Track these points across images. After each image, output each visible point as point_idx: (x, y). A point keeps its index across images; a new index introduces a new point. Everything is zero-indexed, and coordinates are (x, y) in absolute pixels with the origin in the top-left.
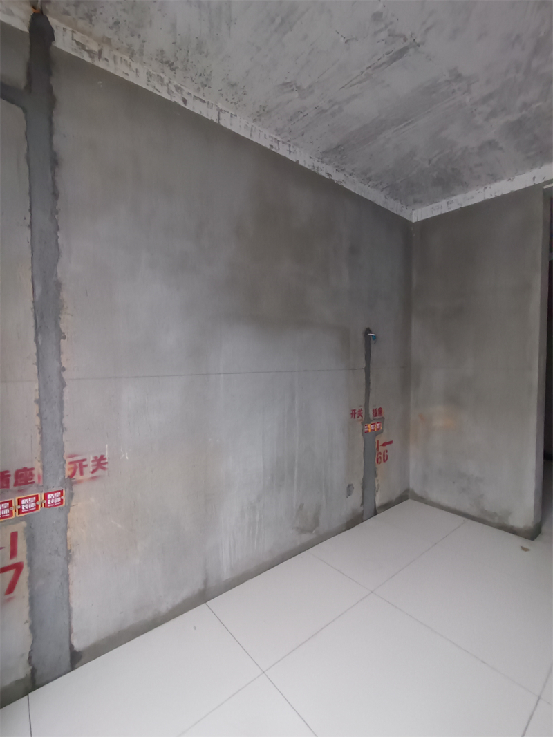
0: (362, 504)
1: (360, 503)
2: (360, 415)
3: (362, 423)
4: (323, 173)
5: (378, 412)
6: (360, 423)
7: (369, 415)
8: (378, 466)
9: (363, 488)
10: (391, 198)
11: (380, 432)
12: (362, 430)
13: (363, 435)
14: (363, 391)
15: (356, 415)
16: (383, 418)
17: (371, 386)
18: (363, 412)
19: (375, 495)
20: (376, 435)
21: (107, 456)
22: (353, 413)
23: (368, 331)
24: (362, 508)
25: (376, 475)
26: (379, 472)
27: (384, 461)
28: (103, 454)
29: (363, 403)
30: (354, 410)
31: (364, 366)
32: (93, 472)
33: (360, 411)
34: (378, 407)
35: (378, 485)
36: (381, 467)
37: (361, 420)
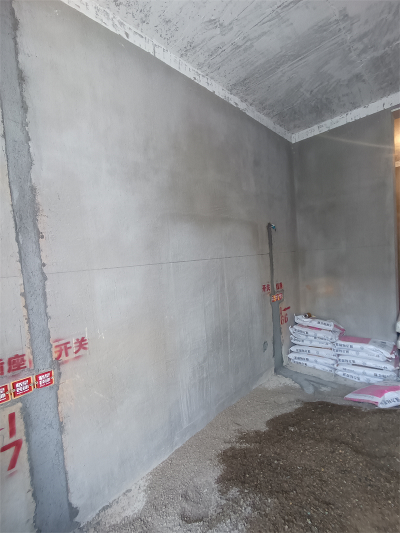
1: (273, 355)
2: (268, 289)
3: (270, 295)
4: (232, 103)
5: (280, 286)
6: (268, 295)
7: (274, 288)
8: (282, 326)
9: (274, 343)
10: (278, 124)
11: (281, 300)
12: (271, 300)
13: (271, 304)
14: (269, 272)
15: (266, 289)
16: (283, 290)
17: (274, 267)
18: (270, 286)
19: (281, 348)
20: (279, 303)
21: (86, 338)
22: (264, 288)
23: (269, 225)
24: (275, 359)
25: (281, 333)
26: (282, 330)
27: (286, 322)
28: (83, 336)
29: (270, 280)
30: (264, 286)
31: (269, 252)
32: (76, 352)
33: (268, 286)
34: (279, 282)
35: (283, 340)
36: (284, 327)
37: (269, 293)
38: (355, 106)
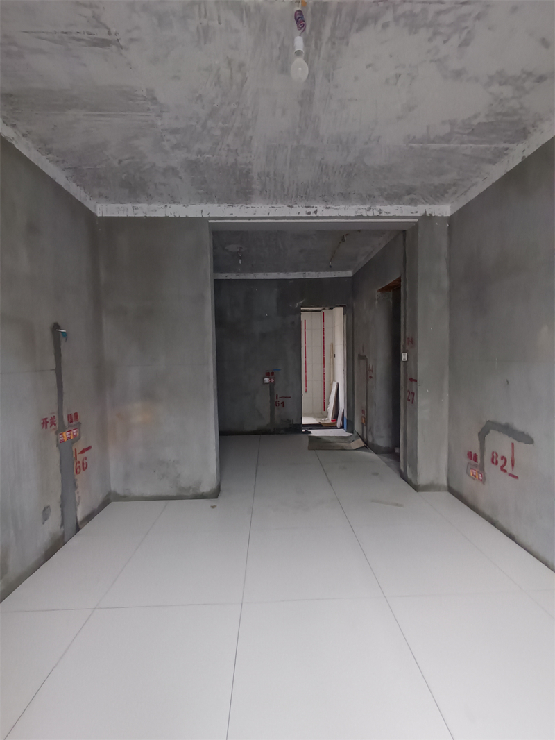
0: (62, 524)
1: (60, 524)
2: (53, 423)
3: (56, 433)
5: (76, 415)
6: (53, 433)
7: (63, 422)
8: (77, 477)
9: (62, 506)
10: (74, 182)
11: (77, 438)
12: (57, 440)
13: (57, 446)
14: (54, 397)
15: (49, 425)
16: (80, 424)
17: (65, 389)
18: (57, 419)
19: (76, 509)
20: (73, 443)
22: (45, 423)
23: (56, 326)
24: (62, 529)
25: (75, 487)
26: (78, 483)
27: (84, 469)
29: (55, 409)
30: (46, 419)
31: (54, 367)
34: (73, 412)
35: (79, 497)
36: (81, 478)
37: (54, 429)
38: (174, 200)
